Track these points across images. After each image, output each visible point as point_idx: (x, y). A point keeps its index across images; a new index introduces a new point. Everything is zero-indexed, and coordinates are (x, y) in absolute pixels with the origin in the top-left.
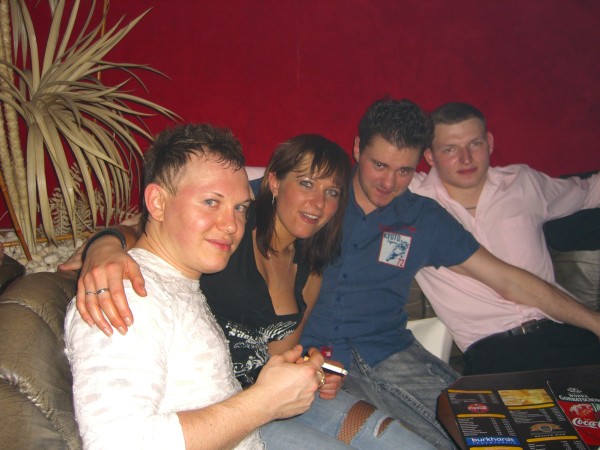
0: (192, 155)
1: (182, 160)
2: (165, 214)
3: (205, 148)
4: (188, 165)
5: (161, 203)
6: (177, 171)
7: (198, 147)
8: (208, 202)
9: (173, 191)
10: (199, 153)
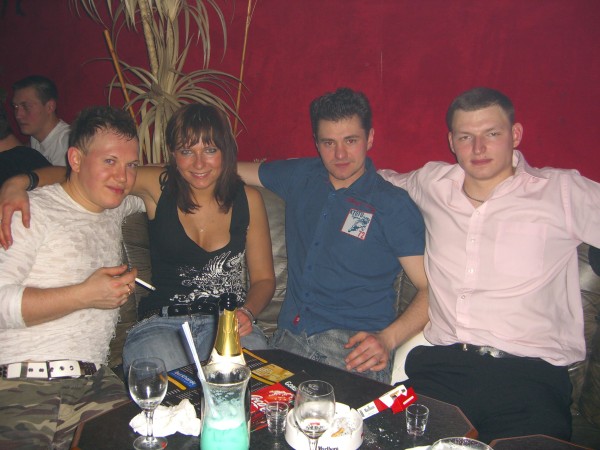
0: (99, 130)
1: (92, 132)
2: (81, 168)
3: (108, 124)
4: (96, 135)
5: (78, 159)
6: (88, 139)
7: (103, 124)
8: (108, 161)
9: (86, 153)
10: (103, 128)
